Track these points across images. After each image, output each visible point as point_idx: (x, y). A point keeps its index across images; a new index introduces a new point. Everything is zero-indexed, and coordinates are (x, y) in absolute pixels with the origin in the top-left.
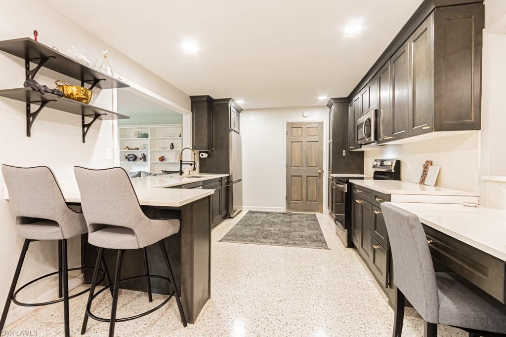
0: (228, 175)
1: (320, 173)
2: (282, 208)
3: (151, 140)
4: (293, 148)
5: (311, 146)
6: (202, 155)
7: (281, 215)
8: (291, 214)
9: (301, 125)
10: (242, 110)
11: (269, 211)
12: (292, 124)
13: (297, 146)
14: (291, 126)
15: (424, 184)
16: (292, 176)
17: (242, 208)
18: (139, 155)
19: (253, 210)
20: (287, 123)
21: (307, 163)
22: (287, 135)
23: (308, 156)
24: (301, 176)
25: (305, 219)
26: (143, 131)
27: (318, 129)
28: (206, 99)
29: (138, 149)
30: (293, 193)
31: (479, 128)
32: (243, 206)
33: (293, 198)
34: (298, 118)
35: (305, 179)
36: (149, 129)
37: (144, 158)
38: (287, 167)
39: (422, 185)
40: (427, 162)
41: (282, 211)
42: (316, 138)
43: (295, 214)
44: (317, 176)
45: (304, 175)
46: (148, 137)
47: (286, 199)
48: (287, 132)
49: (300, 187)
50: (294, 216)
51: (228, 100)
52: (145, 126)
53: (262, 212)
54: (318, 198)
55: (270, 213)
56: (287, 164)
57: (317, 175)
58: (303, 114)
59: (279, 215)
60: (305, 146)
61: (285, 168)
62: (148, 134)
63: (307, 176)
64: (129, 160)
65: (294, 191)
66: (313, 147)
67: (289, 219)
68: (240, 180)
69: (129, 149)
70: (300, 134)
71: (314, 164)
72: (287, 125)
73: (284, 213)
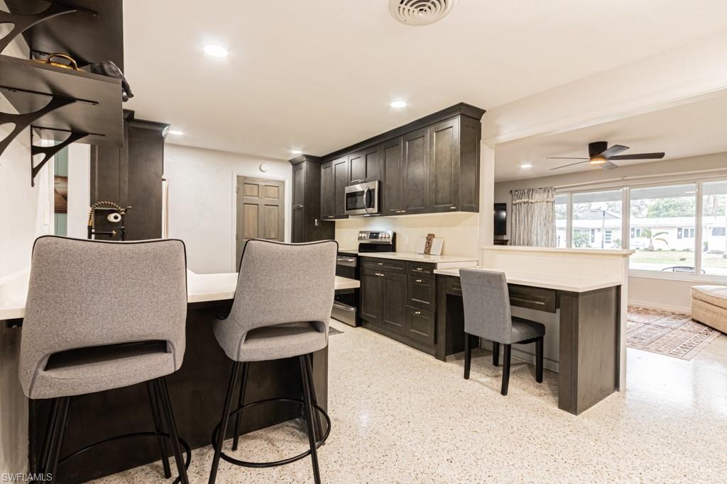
4: (246, 212)
5: (270, 211)
9: (257, 181)
12: (245, 178)
13: (251, 211)
14: (243, 182)
15: (429, 254)
20: (238, 176)
22: (237, 193)
23: (266, 225)
27: (278, 190)
31: (478, 212)
34: (253, 171)
38: (237, 239)
39: (428, 256)
40: (429, 235)
42: (275, 201)
48: (238, 189)
56: (237, 235)
58: (261, 166)
60: (261, 211)
61: (235, 241)
66: (272, 212)
70: (256, 194)
72: (237, 180)
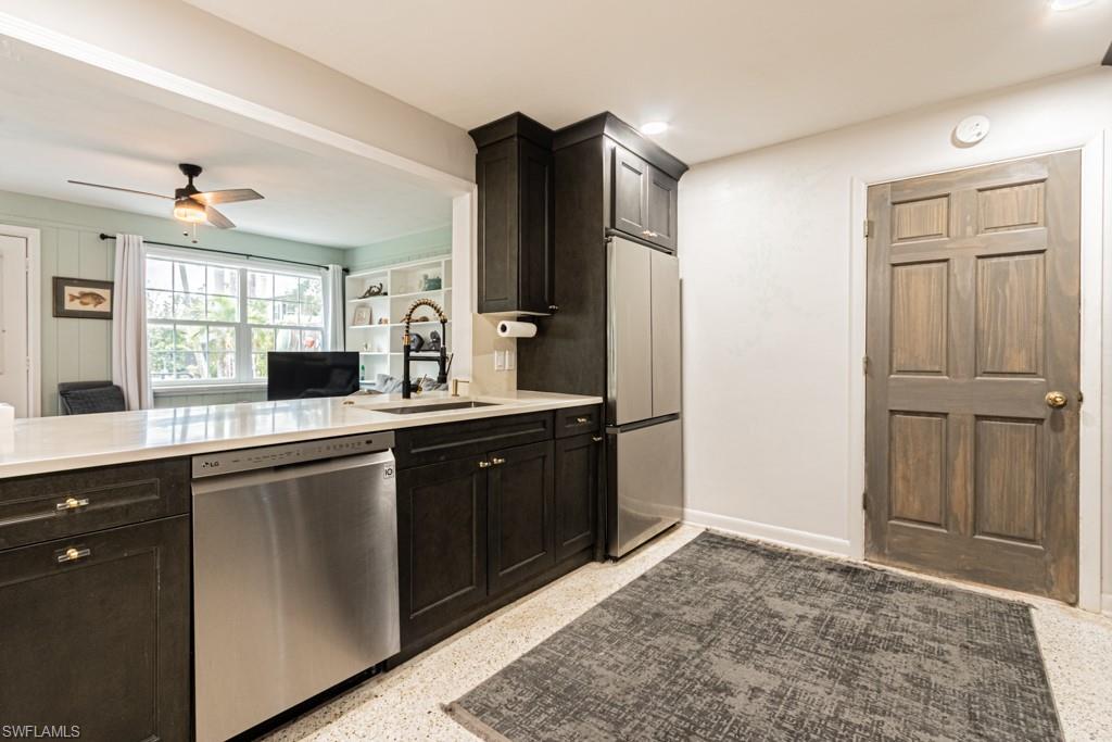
0: (599, 400)
1: (1056, 407)
2: (843, 541)
4: (900, 291)
6: (504, 329)
7: (832, 577)
8: (885, 585)
9: (944, 185)
10: (684, 168)
11: (785, 544)
12: (896, 186)
13: (920, 282)
14: (889, 201)
16: (892, 412)
17: (682, 515)
18: (426, 336)
19: (723, 531)
20: (871, 187)
21: (977, 354)
22: (869, 236)
23: (985, 325)
24: (946, 415)
25: (960, 633)
26: (432, 273)
27: (1047, 192)
28: (514, 130)
30: (900, 485)
32: (688, 511)
33: (897, 509)
34: (926, 157)
35: (970, 430)
36: (442, 266)
41: (843, 557)
43: (908, 586)
44: (1040, 421)
45: (962, 411)
46: (440, 288)
47: (865, 507)
48: (870, 224)
49: (934, 461)
50: (898, 597)
52: (436, 259)
53: (751, 548)
54: (1047, 527)
55: (787, 555)
56: (867, 362)
57: (1041, 412)
58: (955, 131)
59: (822, 576)
60: (963, 278)
62: (439, 281)
63: (978, 417)
65: (905, 478)
66: (1013, 277)
67: (864, 619)
68: (674, 416)
70: (939, 227)
71: (1018, 362)
72: (870, 197)
73: (849, 571)
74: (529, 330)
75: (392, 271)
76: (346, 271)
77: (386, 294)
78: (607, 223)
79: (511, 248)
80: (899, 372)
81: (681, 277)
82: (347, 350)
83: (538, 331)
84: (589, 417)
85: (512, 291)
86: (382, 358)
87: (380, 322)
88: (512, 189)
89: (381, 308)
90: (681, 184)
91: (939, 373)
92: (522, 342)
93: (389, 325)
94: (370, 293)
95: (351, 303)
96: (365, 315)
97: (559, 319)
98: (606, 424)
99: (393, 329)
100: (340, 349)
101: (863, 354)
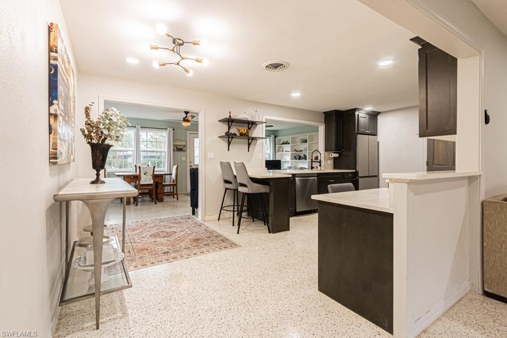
0: (354, 171)
3: (309, 144)
6: (332, 155)
10: (379, 113)
18: (302, 156)
26: (304, 138)
28: (334, 112)
29: (301, 151)
36: (308, 136)
37: (305, 158)
46: (307, 142)
51: (355, 110)
52: (304, 134)
56: (427, 162)
62: (307, 140)
64: (296, 159)
68: (377, 176)
69: (297, 151)
74: (337, 155)
75: (291, 138)
76: (275, 137)
77: (289, 144)
78: (356, 131)
79: (333, 138)
80: (436, 165)
81: (378, 140)
82: (277, 159)
83: (339, 156)
84: (352, 174)
85: (333, 147)
86: (288, 162)
87: (286, 151)
88: (334, 125)
89: (287, 148)
90: (378, 117)
91: (445, 165)
92: (335, 158)
93: (290, 153)
94: (283, 144)
95: (277, 146)
96: (281, 149)
97: (344, 153)
98: (356, 176)
99: (291, 154)
100: (274, 159)
101: (426, 160)
